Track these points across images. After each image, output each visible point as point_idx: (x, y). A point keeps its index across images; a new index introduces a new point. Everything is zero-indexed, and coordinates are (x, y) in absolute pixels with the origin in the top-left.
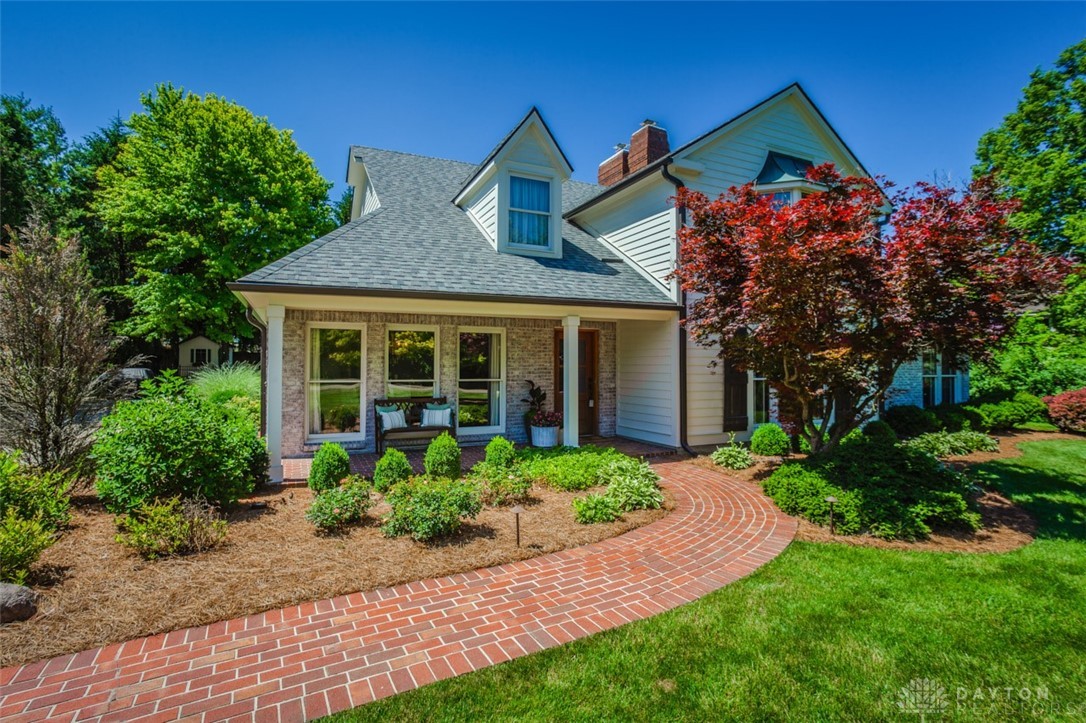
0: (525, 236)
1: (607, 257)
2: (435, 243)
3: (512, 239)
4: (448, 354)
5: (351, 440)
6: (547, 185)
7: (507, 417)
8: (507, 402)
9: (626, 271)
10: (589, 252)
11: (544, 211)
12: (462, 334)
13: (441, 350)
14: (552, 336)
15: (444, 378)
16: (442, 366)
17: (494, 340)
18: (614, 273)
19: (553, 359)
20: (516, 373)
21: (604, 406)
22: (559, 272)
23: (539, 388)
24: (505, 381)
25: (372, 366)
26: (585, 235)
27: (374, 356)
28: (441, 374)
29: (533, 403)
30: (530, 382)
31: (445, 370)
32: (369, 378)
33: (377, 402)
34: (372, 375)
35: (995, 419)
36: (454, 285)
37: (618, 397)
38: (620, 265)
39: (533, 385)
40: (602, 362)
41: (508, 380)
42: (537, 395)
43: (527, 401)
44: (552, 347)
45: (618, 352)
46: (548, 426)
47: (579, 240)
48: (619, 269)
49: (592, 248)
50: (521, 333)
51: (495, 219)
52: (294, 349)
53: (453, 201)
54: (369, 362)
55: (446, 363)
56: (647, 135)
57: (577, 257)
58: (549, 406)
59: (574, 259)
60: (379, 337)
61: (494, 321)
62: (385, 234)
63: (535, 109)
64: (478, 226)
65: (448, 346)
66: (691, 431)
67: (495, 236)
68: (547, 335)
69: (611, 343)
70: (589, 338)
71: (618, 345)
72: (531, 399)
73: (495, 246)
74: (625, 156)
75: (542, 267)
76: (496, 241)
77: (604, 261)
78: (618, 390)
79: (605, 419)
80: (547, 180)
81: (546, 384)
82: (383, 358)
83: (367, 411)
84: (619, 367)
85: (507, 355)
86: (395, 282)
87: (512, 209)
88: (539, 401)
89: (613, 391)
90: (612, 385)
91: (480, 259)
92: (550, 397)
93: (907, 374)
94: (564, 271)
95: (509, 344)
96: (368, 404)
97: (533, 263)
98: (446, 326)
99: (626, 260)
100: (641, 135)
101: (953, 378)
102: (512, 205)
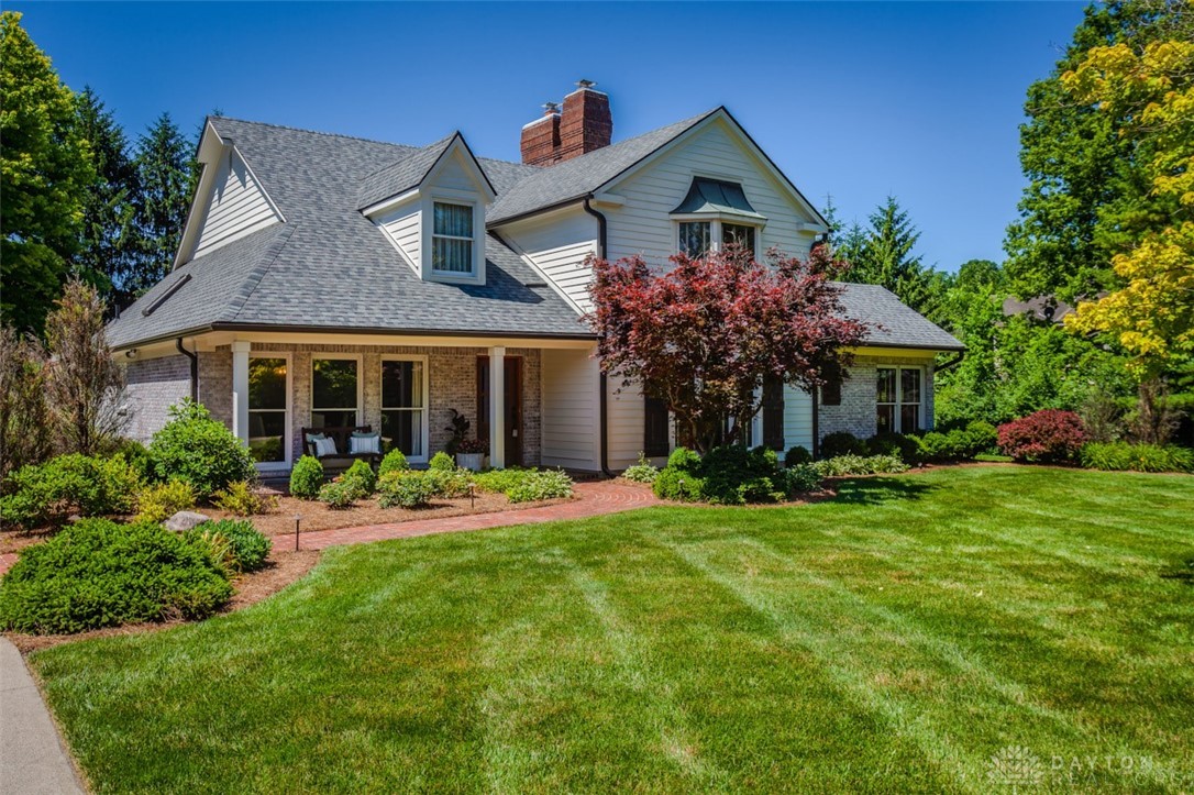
0: (448, 261)
1: (532, 282)
2: (361, 271)
3: (436, 267)
4: (371, 382)
5: (278, 468)
6: (470, 209)
7: (430, 446)
8: (430, 431)
9: (550, 298)
10: (512, 274)
11: (467, 236)
12: (385, 363)
13: (364, 379)
14: (475, 363)
15: (368, 406)
16: (365, 395)
17: (416, 369)
18: (538, 300)
19: (475, 387)
20: (439, 401)
21: (528, 436)
22: (483, 301)
23: (463, 416)
24: (427, 411)
25: (298, 395)
26: (507, 251)
27: (300, 385)
28: (365, 402)
29: (456, 432)
30: (454, 410)
31: (369, 398)
32: (294, 408)
33: (304, 431)
34: (299, 404)
35: (936, 447)
36: (392, 321)
37: (543, 426)
38: (545, 290)
39: (457, 413)
40: (526, 389)
41: (430, 409)
42: (459, 423)
43: (451, 429)
44: (474, 375)
45: (543, 380)
46: (474, 452)
47: (502, 257)
48: (543, 296)
49: (515, 268)
50: (443, 360)
51: (419, 245)
52: (225, 378)
53: (361, 211)
54: (295, 391)
55: (369, 391)
56: (582, 104)
57: (501, 282)
58: (472, 435)
59: (499, 285)
60: (304, 366)
61: (417, 350)
62: (309, 261)
63: (459, 133)
64: (395, 246)
65: (373, 375)
66: (611, 456)
67: (418, 263)
68: (470, 362)
69: (535, 370)
70: (513, 364)
71: (543, 372)
72: (454, 428)
73: (419, 274)
74: (556, 122)
75: (467, 297)
76: (420, 268)
77: (528, 286)
78: (543, 419)
79: (530, 449)
80: (469, 205)
81: (469, 412)
82: (309, 387)
83: (294, 440)
84: (543, 395)
85: (430, 383)
86: (342, 319)
87: (436, 236)
88: (463, 430)
89: (537, 420)
90: (537, 414)
91: (408, 290)
92: (473, 425)
93: (857, 402)
94: (489, 300)
95: (432, 372)
96: (295, 434)
97: (458, 291)
98: (369, 354)
99: (550, 284)
100: (575, 100)
101: (917, 406)
102: (436, 232)
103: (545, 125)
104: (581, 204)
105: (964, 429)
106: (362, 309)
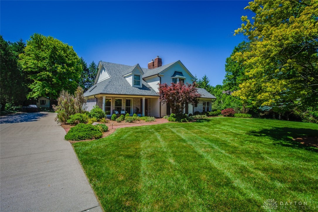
0: (136, 84)
1: (149, 87)
2: (123, 85)
3: (134, 85)
5: (110, 116)
6: (140, 76)
7: (133, 113)
8: (133, 110)
9: (152, 90)
10: (146, 86)
11: (139, 80)
12: (126, 100)
15: (123, 106)
17: (131, 101)
18: (150, 90)
19: (140, 104)
20: (135, 106)
21: (149, 111)
22: (142, 90)
24: (133, 107)
27: (113, 103)
30: (137, 107)
32: (112, 106)
33: (114, 110)
35: (212, 114)
36: (127, 93)
40: (148, 104)
42: (138, 109)
43: (136, 110)
44: (140, 102)
46: (140, 114)
47: (145, 83)
50: (135, 99)
51: (132, 81)
52: (101, 102)
53: (123, 76)
54: (112, 104)
55: (124, 104)
56: (157, 60)
58: (140, 111)
59: (144, 88)
60: (114, 100)
61: (131, 98)
62: (115, 84)
63: (138, 64)
64: (128, 81)
65: (124, 101)
66: (161, 115)
67: (132, 84)
68: (139, 100)
69: (150, 101)
70: (146, 100)
73: (132, 86)
74: (153, 62)
75: (139, 89)
79: (149, 113)
84: (151, 105)
85: (133, 103)
89: (150, 109)
91: (130, 88)
92: (140, 110)
93: (200, 107)
95: (133, 101)
96: (112, 110)
97: (138, 89)
98: (124, 98)
99: (152, 88)
100: (157, 59)
101: (209, 107)
102: (134, 79)
103: (152, 63)
104: (157, 75)
105: (216, 111)
106: (123, 91)
